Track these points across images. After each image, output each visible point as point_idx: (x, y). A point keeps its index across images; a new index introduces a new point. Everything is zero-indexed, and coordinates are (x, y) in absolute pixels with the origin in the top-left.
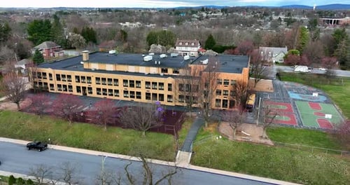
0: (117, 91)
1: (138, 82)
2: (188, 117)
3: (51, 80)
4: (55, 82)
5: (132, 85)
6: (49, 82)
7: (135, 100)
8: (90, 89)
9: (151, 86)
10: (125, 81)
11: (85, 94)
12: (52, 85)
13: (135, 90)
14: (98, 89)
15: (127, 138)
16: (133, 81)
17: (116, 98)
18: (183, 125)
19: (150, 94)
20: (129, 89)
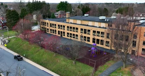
0: (77, 35)
1: (89, 31)
2: (114, 58)
3: (48, 26)
4: (49, 28)
5: (85, 33)
6: (47, 28)
7: (87, 42)
8: (64, 33)
9: (96, 34)
10: (82, 29)
11: (62, 36)
12: (48, 29)
13: (87, 35)
14: (68, 33)
15: (64, 63)
16: (86, 30)
17: (76, 40)
18: (107, 63)
19: (95, 39)
20: (84, 35)
